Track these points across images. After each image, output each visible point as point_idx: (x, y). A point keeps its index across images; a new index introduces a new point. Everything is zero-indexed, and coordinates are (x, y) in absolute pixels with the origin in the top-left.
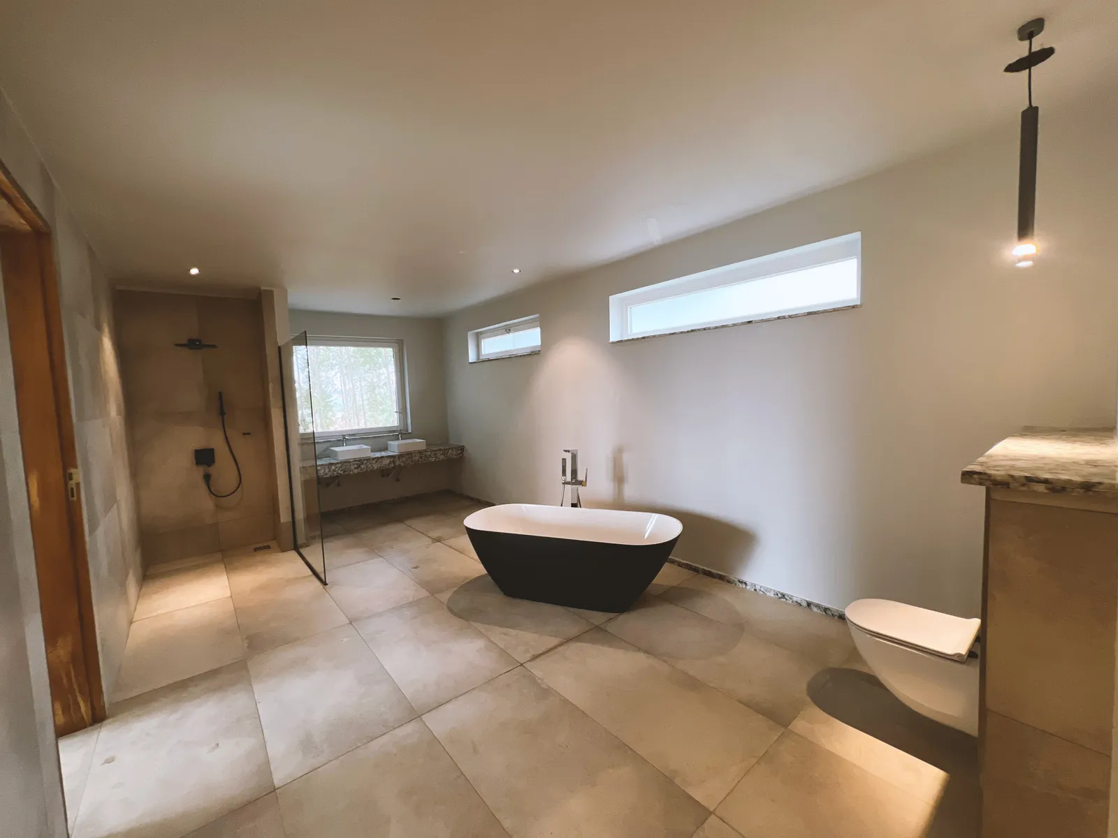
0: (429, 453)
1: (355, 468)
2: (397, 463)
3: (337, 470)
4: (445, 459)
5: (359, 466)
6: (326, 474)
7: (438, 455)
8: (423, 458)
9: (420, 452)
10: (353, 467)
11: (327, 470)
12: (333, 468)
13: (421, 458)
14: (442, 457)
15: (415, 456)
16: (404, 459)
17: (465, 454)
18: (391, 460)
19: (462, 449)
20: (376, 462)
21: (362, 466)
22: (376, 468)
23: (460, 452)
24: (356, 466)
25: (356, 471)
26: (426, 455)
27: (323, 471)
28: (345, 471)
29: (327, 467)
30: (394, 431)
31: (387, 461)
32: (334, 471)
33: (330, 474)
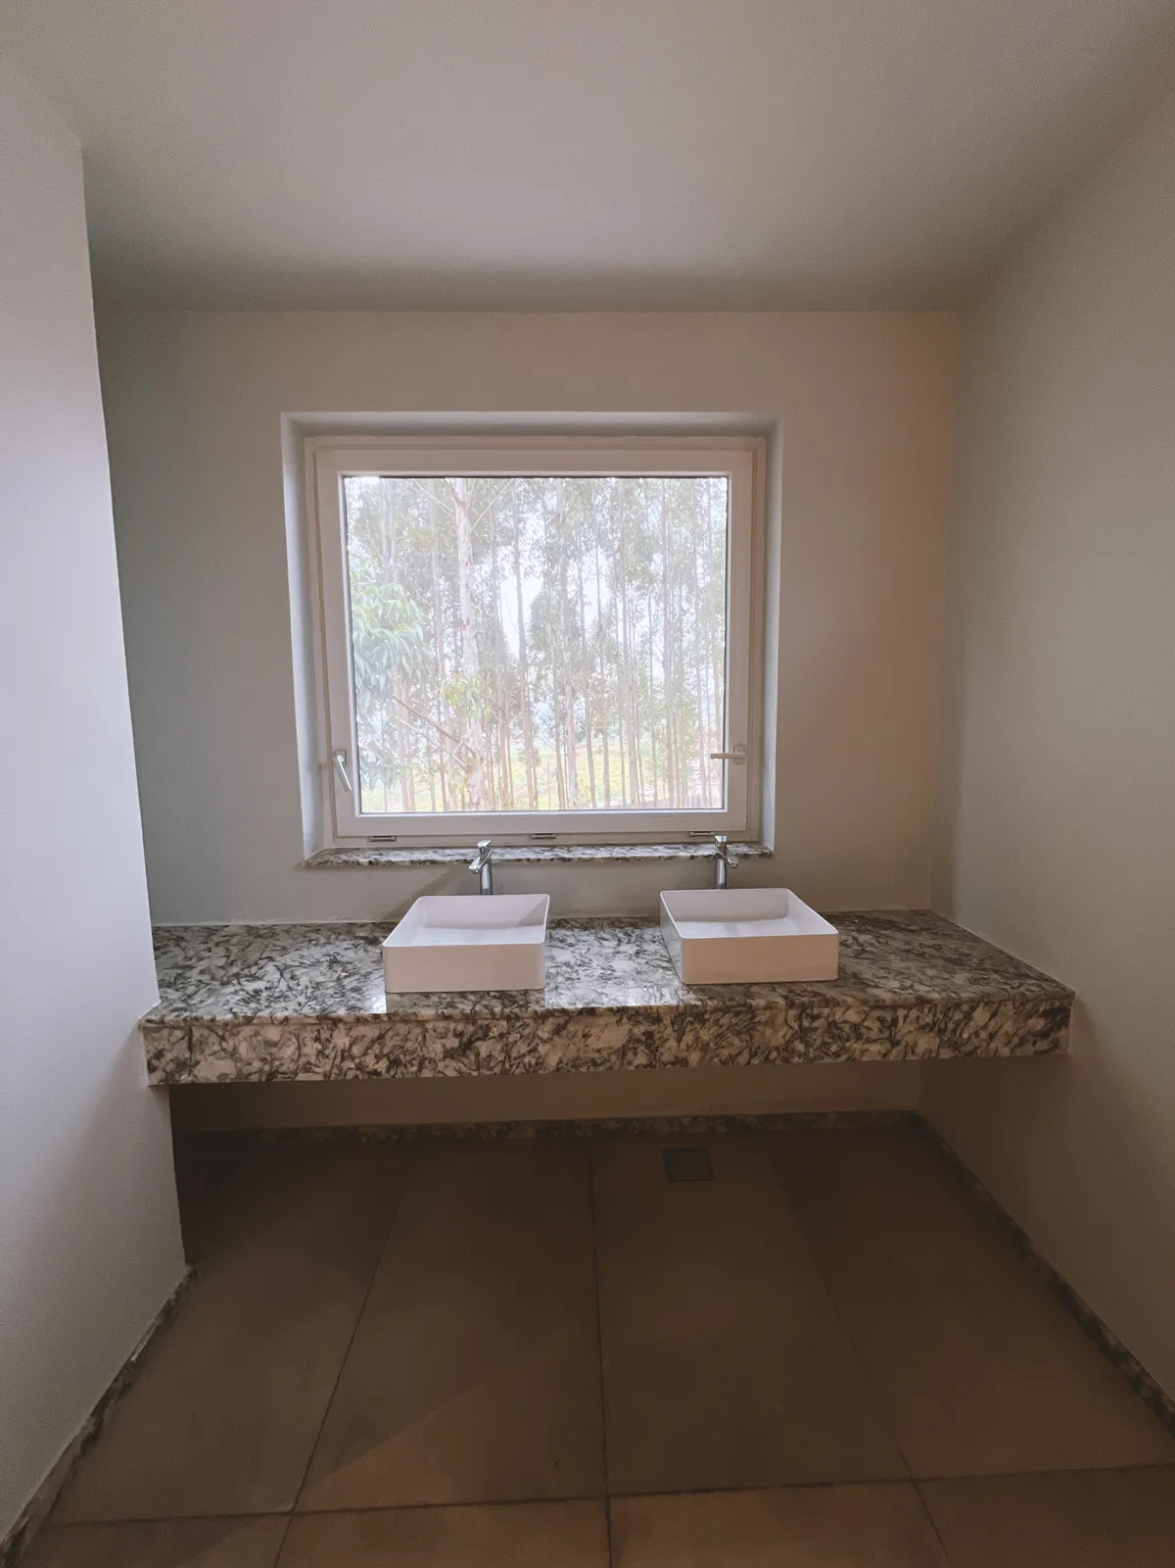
0: (852, 1016)
1: (449, 1054)
2: (670, 1049)
3: (355, 1050)
4: (946, 1054)
5: (466, 1047)
6: (308, 1068)
7: (905, 1030)
8: (817, 1038)
9: (802, 999)
10: (436, 1048)
11: (311, 1049)
12: (341, 1040)
13: (803, 1034)
14: (926, 1043)
15: (770, 1022)
16: (706, 1035)
17: (1070, 1036)
18: (638, 1031)
19: (1059, 1009)
20: (557, 1031)
21: (484, 1048)
22: (552, 1061)
23: (1037, 1024)
24: (453, 1042)
25: (451, 1069)
26: (832, 1024)
27: (289, 1051)
28: (395, 1063)
29: (308, 1035)
30: (705, 837)
31: (614, 1036)
32: (346, 1054)
33: (326, 1066)
